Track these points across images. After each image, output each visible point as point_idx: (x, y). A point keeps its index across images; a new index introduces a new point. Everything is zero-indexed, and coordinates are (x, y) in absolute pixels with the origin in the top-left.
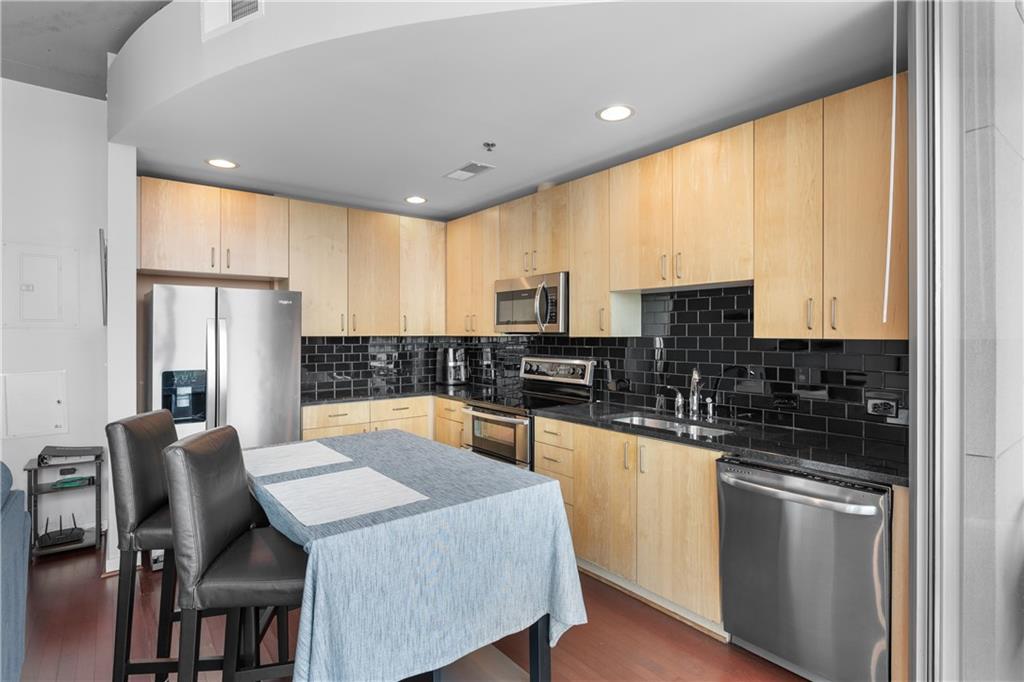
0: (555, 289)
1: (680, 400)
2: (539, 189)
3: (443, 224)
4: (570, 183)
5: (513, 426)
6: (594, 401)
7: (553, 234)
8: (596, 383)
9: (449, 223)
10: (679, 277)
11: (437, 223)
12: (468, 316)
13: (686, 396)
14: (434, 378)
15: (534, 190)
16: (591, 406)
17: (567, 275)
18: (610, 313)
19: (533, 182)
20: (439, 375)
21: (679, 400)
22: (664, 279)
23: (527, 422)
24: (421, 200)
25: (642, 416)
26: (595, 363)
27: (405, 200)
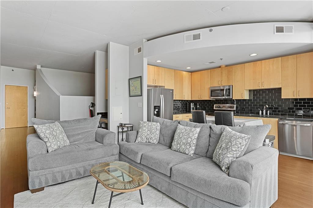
0: (229, 89)
2: (221, 67)
3: (190, 73)
4: (233, 66)
7: (228, 77)
9: (192, 73)
10: (263, 87)
12: (199, 95)
13: (262, 111)
15: (220, 67)
17: (232, 86)
18: (244, 94)
19: (220, 65)
21: (261, 112)
22: (259, 87)
24: (190, 68)
26: (236, 105)
27: (186, 68)
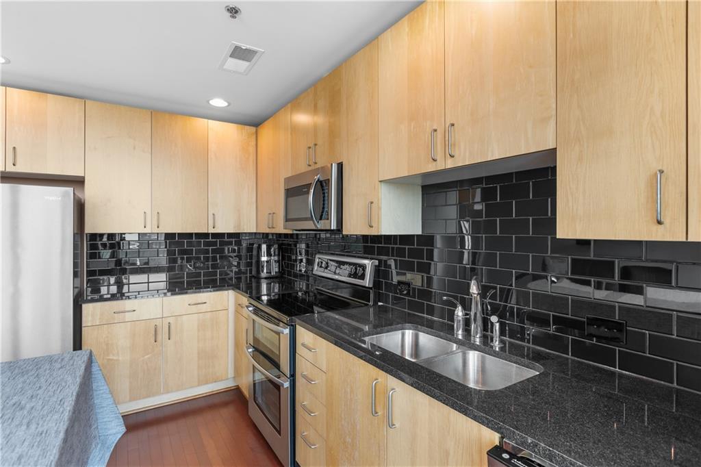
0: (328, 181)
1: (460, 314)
5: (278, 333)
6: (375, 303)
8: (377, 284)
10: (452, 156)
11: (247, 128)
12: (270, 214)
14: (251, 273)
16: (371, 310)
17: (340, 166)
18: (379, 208)
20: (254, 269)
21: (459, 312)
22: (434, 160)
23: (287, 331)
25: (416, 329)
26: (377, 262)
27: (208, 102)
